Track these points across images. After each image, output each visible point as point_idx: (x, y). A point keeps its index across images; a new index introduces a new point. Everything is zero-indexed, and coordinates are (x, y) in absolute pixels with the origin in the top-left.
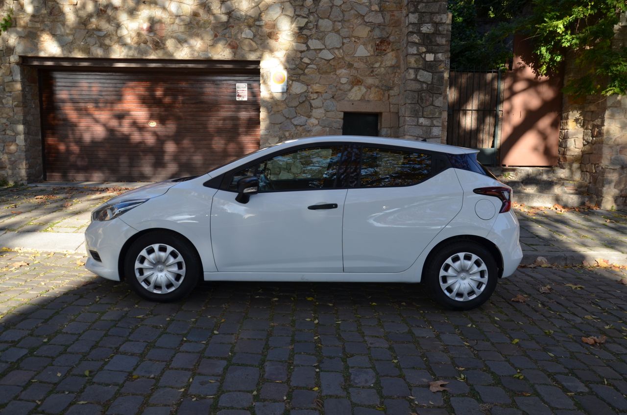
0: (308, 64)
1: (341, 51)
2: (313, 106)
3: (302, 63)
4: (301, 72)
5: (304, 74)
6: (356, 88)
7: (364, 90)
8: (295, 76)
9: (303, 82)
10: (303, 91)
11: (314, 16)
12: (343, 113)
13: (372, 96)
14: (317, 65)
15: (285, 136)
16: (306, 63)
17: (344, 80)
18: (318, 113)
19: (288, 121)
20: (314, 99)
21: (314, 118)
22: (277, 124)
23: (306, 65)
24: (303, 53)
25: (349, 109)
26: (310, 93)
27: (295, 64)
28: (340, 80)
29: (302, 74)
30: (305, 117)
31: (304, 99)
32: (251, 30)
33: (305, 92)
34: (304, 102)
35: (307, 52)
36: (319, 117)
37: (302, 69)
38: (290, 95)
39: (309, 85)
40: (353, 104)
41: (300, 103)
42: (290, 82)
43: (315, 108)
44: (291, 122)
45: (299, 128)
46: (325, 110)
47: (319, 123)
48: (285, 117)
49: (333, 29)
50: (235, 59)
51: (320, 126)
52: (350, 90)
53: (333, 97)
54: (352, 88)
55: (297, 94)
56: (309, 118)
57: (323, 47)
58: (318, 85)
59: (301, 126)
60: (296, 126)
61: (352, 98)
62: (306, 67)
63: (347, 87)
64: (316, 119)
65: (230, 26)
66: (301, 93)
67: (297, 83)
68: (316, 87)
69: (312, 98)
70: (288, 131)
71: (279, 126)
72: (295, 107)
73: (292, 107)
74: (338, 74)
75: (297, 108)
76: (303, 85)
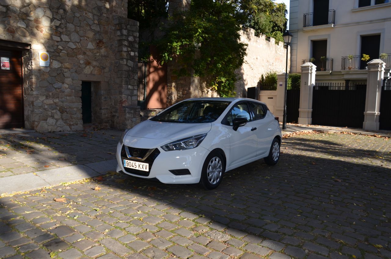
0: (61, 50)
1: (80, 44)
2: (65, 76)
3: (58, 49)
4: (57, 54)
5: (59, 56)
6: (88, 67)
7: (92, 68)
8: (54, 56)
9: (58, 61)
10: (59, 66)
11: (64, 20)
12: (81, 81)
13: (96, 72)
14: (67, 51)
15: (49, 95)
16: (60, 49)
17: (82, 62)
18: (68, 80)
19: (51, 85)
20: (66, 72)
21: (66, 84)
22: (44, 87)
23: (60, 50)
24: (58, 43)
25: (85, 79)
26: (63, 68)
27: (54, 49)
28: (79, 61)
29: (58, 56)
30: (61, 83)
31: (60, 72)
32: (24, 21)
33: (60, 67)
34: (60, 73)
35: (61, 42)
36: (69, 83)
38: (51, 68)
39: (63, 63)
40: (86, 76)
41: (58, 74)
42: (52, 61)
43: (66, 78)
44: (53, 86)
45: (57, 90)
46: (72, 79)
47: (69, 87)
48: (49, 82)
49: (75, 31)
50: (13, 40)
51: (70, 89)
52: (85, 68)
53: (75, 72)
54: (86, 67)
55: (55, 68)
56: (63, 84)
57: (70, 40)
58: (67, 63)
59: (59, 89)
60: (56, 88)
61: (86, 73)
62: (61, 52)
63: (83, 66)
64: (67, 84)
65: (8, 16)
66: (58, 68)
67: (55, 61)
68: (67, 65)
69: (65, 71)
70: (51, 92)
71: (45, 88)
72: (55, 77)
73: (53, 76)
74: (78, 58)
75: (56, 77)
76: (59, 63)
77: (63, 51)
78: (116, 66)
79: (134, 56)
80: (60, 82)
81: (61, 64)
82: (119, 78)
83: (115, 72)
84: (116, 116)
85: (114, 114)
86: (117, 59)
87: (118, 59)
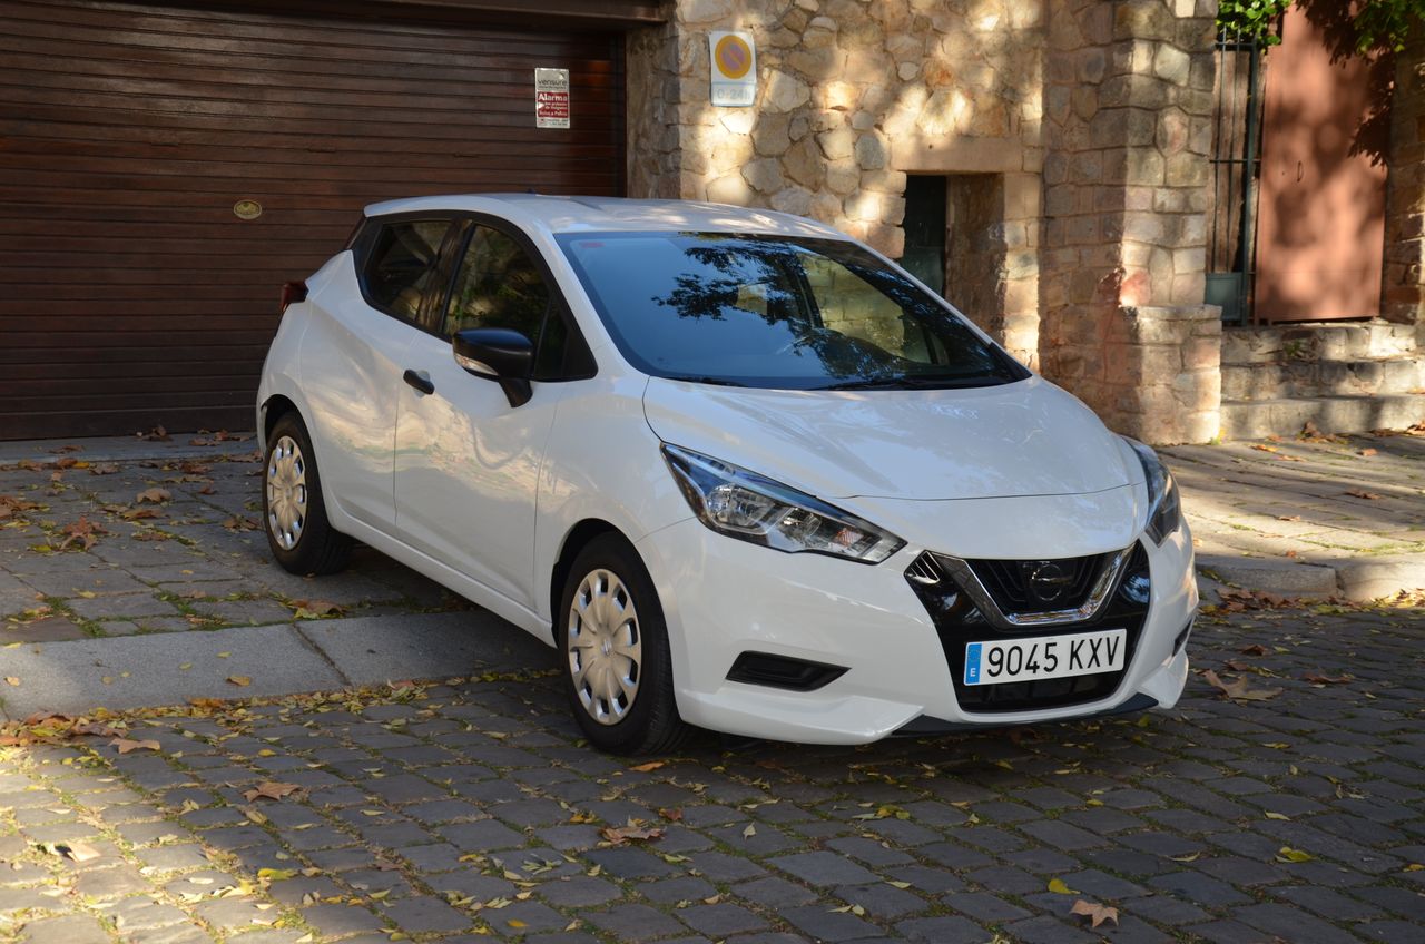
0: (812, 15)
2: (828, 152)
3: (797, 11)
4: (793, 40)
5: (801, 47)
7: (958, 102)
8: (778, 51)
9: (796, 73)
10: (798, 102)
12: (905, 175)
13: (977, 123)
14: (838, 18)
16: (805, 11)
17: (909, 71)
18: (841, 175)
19: (758, 201)
20: (830, 130)
21: (830, 191)
23: (805, 17)
25: (922, 163)
26: (818, 111)
27: (775, 13)
28: (897, 70)
29: (795, 47)
30: (804, 190)
31: (804, 131)
33: (806, 105)
34: (802, 139)
36: (843, 190)
37: (795, 31)
38: (761, 114)
39: (816, 83)
40: (929, 147)
41: (793, 142)
42: (766, 73)
43: (832, 160)
46: (858, 165)
47: (841, 210)
48: (751, 188)
53: (876, 126)
55: (781, 114)
63: (917, 92)
64: (836, 194)
66: (794, 110)
67: (783, 75)
72: (780, 157)
73: (771, 156)
74: (891, 49)
75: (785, 160)
76: (800, 84)
77: (817, 21)
78: (1089, 84)
79: (1195, 17)
80: (801, 184)
81: (807, 90)
82: (1103, 149)
83: (1084, 120)
84: (1082, 363)
85: (1071, 351)
86: (1094, 45)
87: (1102, 46)
